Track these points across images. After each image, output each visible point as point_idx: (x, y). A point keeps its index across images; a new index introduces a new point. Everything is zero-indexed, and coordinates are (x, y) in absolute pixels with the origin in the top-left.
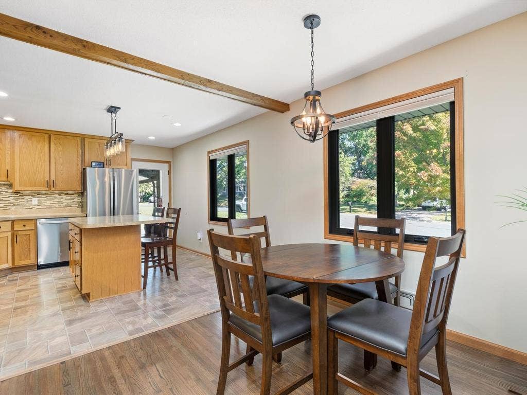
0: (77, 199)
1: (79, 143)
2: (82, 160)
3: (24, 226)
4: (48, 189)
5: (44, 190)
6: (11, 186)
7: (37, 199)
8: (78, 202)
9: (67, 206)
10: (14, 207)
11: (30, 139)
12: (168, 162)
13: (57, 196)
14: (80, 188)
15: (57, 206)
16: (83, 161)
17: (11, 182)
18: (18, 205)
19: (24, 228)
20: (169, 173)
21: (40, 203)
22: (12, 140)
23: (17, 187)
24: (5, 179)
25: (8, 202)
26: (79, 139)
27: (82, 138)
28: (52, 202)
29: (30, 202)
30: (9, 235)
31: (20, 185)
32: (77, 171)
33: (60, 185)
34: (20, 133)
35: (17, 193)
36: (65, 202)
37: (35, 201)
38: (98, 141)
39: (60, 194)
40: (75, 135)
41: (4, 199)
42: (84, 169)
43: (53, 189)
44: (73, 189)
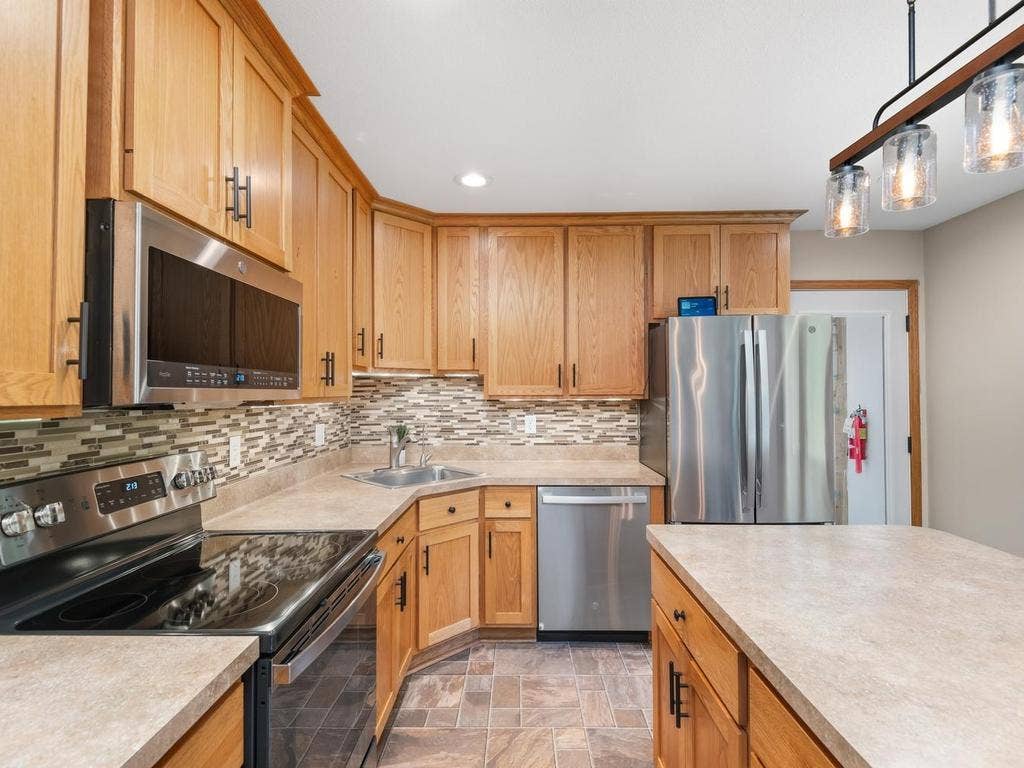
0: (629, 420)
1: (640, 243)
2: (646, 299)
3: (508, 505)
4: (560, 392)
5: (550, 391)
6: (480, 382)
7: (534, 417)
8: (630, 429)
9: (604, 438)
10: (487, 439)
11: (521, 248)
12: (910, 285)
13: (579, 409)
14: (639, 389)
15: (578, 438)
16: (648, 298)
17: (481, 372)
18: (498, 433)
19: (505, 513)
20: (910, 324)
21: (541, 430)
22: (484, 261)
23: (493, 388)
24: (469, 366)
25: (474, 425)
26: (639, 230)
27: (645, 227)
28: (566, 426)
29: (519, 428)
30: (473, 530)
31: (500, 383)
32: (629, 333)
33: (591, 380)
34: (501, 232)
35: (493, 401)
36: (599, 428)
37: (531, 422)
38: (695, 230)
39: (585, 405)
40: (628, 222)
41: (469, 417)
42: (652, 326)
43: (573, 391)
44: (622, 391)
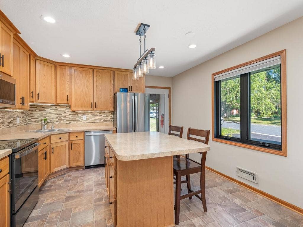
0: (110, 116)
1: (112, 75)
2: (113, 88)
3: (77, 137)
4: (92, 109)
5: (89, 109)
6: (70, 107)
7: (86, 116)
8: (111, 119)
9: (104, 121)
10: (72, 122)
11: (81, 73)
12: (169, 88)
13: (98, 114)
14: (112, 108)
15: (98, 121)
16: (114, 88)
17: (70, 104)
18: (75, 120)
19: (76, 139)
20: (169, 96)
21: (88, 119)
22: (70, 75)
23: (73, 108)
24: (66, 102)
25: (68, 118)
26: (112, 72)
27: (113, 71)
28: (95, 118)
29: (82, 119)
30: (67, 143)
31: (75, 107)
32: (110, 96)
33: (100, 107)
34: (75, 68)
35: (74, 112)
36: (103, 118)
37: (85, 118)
38: (124, 73)
39: (100, 113)
40: (109, 69)
41: (67, 116)
42: (115, 94)
43: (95, 109)
44: (108, 109)
